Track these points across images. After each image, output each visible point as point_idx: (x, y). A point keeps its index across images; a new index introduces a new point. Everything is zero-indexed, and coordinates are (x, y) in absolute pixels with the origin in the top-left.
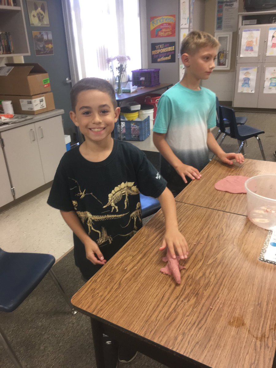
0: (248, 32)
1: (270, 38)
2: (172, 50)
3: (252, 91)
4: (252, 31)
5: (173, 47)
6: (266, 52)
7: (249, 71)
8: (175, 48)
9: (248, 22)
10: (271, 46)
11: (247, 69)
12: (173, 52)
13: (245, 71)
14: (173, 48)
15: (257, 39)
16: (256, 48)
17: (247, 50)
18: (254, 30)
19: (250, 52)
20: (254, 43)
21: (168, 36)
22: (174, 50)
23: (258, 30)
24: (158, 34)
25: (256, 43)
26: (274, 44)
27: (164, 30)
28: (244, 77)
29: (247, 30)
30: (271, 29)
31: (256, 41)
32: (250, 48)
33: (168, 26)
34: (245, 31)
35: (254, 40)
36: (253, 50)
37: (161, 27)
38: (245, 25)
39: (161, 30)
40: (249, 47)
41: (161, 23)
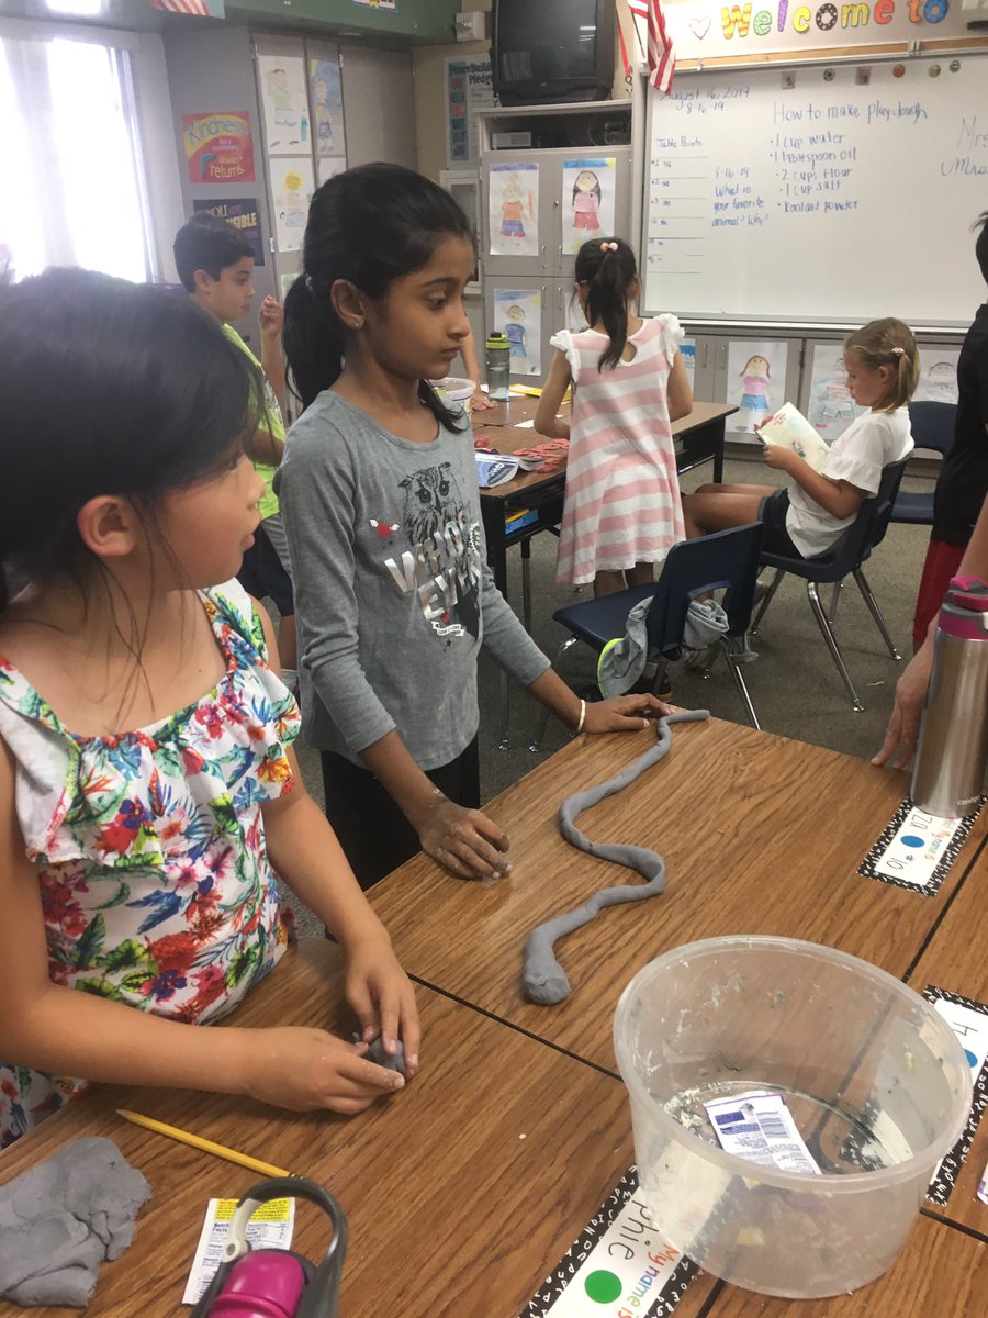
0: (506, 173)
1: (567, 196)
2: (250, 225)
3: (533, 370)
4: (515, 169)
5: (253, 214)
6: (561, 242)
7: (518, 302)
8: (258, 220)
9: (507, 138)
10: (573, 222)
11: (512, 297)
12: (255, 232)
13: (509, 303)
14: (254, 219)
15: (530, 197)
16: (532, 229)
17: (507, 233)
18: (522, 167)
19: (516, 239)
20: (526, 212)
21: (236, 178)
22: (255, 224)
23: (532, 167)
24: (208, 169)
25: (531, 211)
26: (580, 217)
27: (222, 160)
28: (509, 321)
29: (501, 164)
30: (567, 165)
31: (531, 204)
32: (514, 227)
33: (232, 148)
34: (495, 170)
35: (524, 200)
36: (523, 235)
37: (215, 149)
38: (499, 149)
39: (215, 157)
40: (511, 223)
41: (212, 137)
